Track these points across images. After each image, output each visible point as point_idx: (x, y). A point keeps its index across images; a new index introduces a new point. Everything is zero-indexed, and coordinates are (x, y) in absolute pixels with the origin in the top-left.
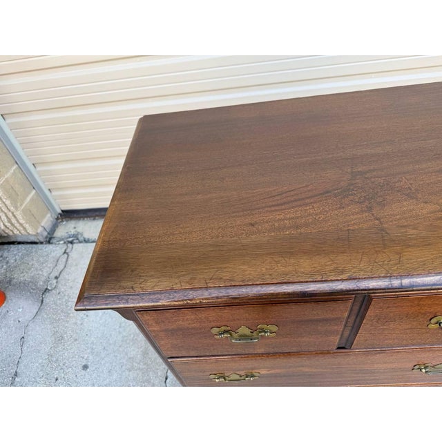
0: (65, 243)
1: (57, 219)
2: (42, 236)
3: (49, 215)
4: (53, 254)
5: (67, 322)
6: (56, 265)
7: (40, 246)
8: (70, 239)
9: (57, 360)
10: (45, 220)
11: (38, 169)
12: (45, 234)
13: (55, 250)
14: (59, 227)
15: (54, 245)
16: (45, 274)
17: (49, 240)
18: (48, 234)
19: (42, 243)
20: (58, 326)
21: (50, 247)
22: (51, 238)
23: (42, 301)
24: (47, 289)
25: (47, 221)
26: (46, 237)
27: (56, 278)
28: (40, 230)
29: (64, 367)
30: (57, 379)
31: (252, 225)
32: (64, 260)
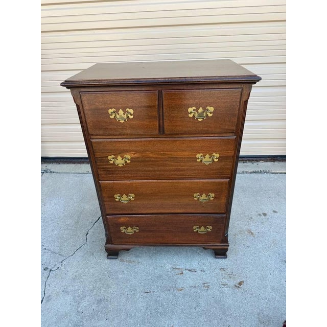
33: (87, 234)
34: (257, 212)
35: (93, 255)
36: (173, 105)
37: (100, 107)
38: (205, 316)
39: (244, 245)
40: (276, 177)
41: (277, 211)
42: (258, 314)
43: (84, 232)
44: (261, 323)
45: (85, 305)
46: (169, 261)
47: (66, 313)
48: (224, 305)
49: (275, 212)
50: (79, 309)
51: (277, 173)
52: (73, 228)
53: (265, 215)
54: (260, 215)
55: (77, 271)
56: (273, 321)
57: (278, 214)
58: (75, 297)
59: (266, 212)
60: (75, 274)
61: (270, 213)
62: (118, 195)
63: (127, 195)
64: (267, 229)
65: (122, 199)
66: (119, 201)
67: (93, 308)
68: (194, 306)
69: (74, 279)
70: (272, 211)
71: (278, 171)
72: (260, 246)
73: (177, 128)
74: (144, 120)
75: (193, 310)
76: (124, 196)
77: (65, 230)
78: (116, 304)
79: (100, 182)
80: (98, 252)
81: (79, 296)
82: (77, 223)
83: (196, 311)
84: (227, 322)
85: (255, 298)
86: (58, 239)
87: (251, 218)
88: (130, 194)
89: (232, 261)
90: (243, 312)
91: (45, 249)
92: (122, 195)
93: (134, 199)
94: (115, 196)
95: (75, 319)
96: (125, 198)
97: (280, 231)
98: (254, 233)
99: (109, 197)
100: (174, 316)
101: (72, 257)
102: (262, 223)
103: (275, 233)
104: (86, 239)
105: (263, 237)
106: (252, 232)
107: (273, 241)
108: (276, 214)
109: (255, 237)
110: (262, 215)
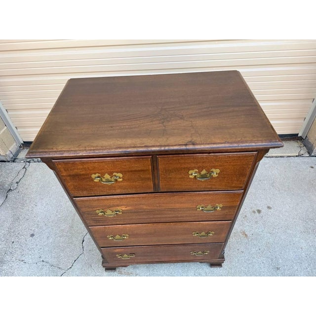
0: (24, 162)
1: (20, 147)
2: (9, 157)
3: (15, 144)
4: (16, 168)
5: (23, 209)
6: (17, 175)
7: (7, 163)
8: (28, 160)
9: (14, 231)
10: (12, 147)
11: (9, 113)
12: (11, 156)
13: (18, 166)
14: (21, 152)
15: (17, 163)
16: (10, 180)
17: (14, 160)
18: (14, 156)
19: (9, 162)
20: (16, 212)
21: (14, 164)
22: (15, 159)
23: (7, 197)
24: (10, 189)
25: (14, 147)
26: (12, 158)
27: (17, 183)
28: (8, 153)
29: (19, 235)
30: (13, 242)
31: (112, 127)
32: (24, 172)
33: (83, 241)
34: (251, 208)
35: (91, 266)
36: (170, 168)
37: (81, 173)
39: (238, 250)
40: (271, 163)
41: (271, 206)
43: (80, 239)
46: (166, 272)
49: (269, 208)
51: (273, 157)
52: (69, 234)
53: (259, 211)
54: (254, 212)
57: (272, 210)
59: (260, 209)
61: (264, 210)
64: (260, 230)
70: (266, 206)
71: (273, 155)
72: (254, 250)
73: (175, 186)
74: (136, 182)
77: (61, 237)
80: (96, 264)
82: (71, 227)
86: (55, 249)
87: (246, 216)
88: (123, 235)
89: (226, 269)
91: (43, 261)
97: (274, 232)
98: (248, 235)
101: (71, 269)
102: (256, 222)
103: (269, 235)
104: (83, 248)
105: (257, 240)
106: (246, 233)
107: (266, 244)
108: (270, 210)
109: (249, 240)
110: (256, 212)
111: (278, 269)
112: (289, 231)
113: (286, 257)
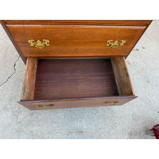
33: (15, 65)
38: (102, 118)
41: (145, 47)
42: (133, 115)
43: (13, 64)
44: (134, 120)
45: (22, 117)
47: (9, 124)
48: (113, 111)
49: (143, 48)
50: (18, 120)
52: (3, 61)
54: (134, 50)
55: (12, 94)
56: (140, 118)
58: (13, 112)
59: (138, 48)
60: (11, 96)
61: (140, 49)
62: (32, 40)
63: (42, 41)
64: (138, 60)
65: (37, 45)
66: (34, 47)
67: (28, 119)
68: (95, 113)
69: (11, 99)
70: (142, 47)
72: (134, 71)
75: (94, 115)
76: (39, 41)
78: (44, 115)
79: (7, 25)
81: (16, 111)
82: (5, 56)
83: (96, 115)
84: (115, 121)
85: (131, 105)
88: (44, 40)
90: (124, 114)
92: (36, 41)
93: (49, 45)
94: (29, 41)
95: (16, 127)
96: (39, 43)
97: (146, 61)
98: (131, 63)
99: (22, 42)
100: (83, 120)
101: (6, 83)
102: (136, 56)
103: (143, 63)
104: (15, 69)
105: (136, 66)
106: (130, 62)
107: (142, 68)
108: (144, 49)
109: (131, 66)
110: (136, 50)
111: (149, 82)
112: (155, 61)
113: (153, 75)
